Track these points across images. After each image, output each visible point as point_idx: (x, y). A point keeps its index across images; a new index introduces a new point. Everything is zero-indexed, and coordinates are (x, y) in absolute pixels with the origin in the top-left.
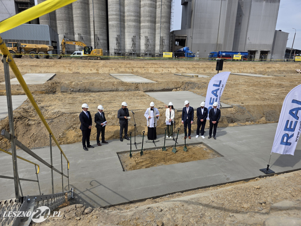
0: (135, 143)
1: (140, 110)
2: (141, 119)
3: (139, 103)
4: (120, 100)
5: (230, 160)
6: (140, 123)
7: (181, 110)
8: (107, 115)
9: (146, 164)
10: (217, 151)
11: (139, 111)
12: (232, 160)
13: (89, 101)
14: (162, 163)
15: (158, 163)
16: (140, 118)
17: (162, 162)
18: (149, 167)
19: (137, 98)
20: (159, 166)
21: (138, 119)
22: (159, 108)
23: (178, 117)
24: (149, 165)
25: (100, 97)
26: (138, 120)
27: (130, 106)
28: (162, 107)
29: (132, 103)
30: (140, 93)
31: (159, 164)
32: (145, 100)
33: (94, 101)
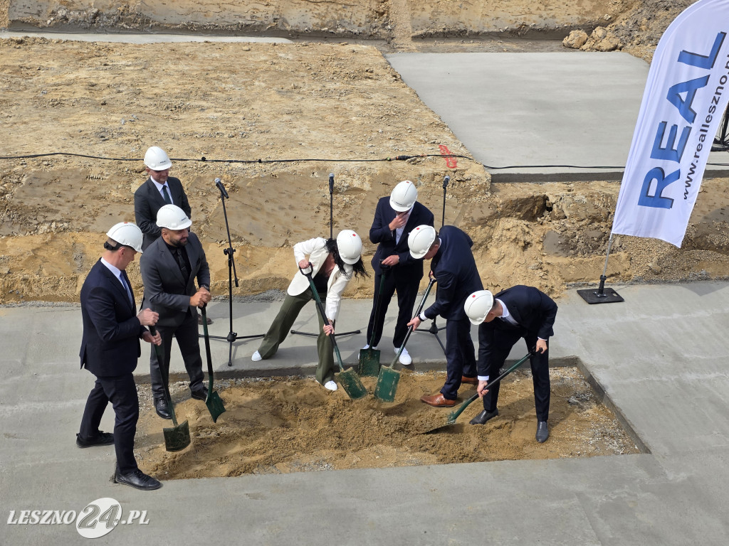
0: (232, 338)
1: (302, 166)
2: (293, 213)
3: (322, 119)
4: (238, 92)
5: (671, 476)
6: (289, 233)
7: (519, 175)
8: (129, 182)
9: (243, 453)
10: (628, 417)
11: (291, 167)
12: (683, 476)
13: (80, 92)
14: (324, 452)
15: (303, 451)
16: (291, 208)
17: (325, 448)
18: (248, 469)
19: (330, 86)
20: (302, 468)
21: (282, 209)
22: (403, 158)
23: (487, 213)
24: (257, 457)
25: (145, 74)
26: (282, 213)
27: (263, 138)
28: (426, 149)
29: (286, 117)
30: (358, 58)
31: (307, 459)
32: (361, 101)
33: (105, 95)
